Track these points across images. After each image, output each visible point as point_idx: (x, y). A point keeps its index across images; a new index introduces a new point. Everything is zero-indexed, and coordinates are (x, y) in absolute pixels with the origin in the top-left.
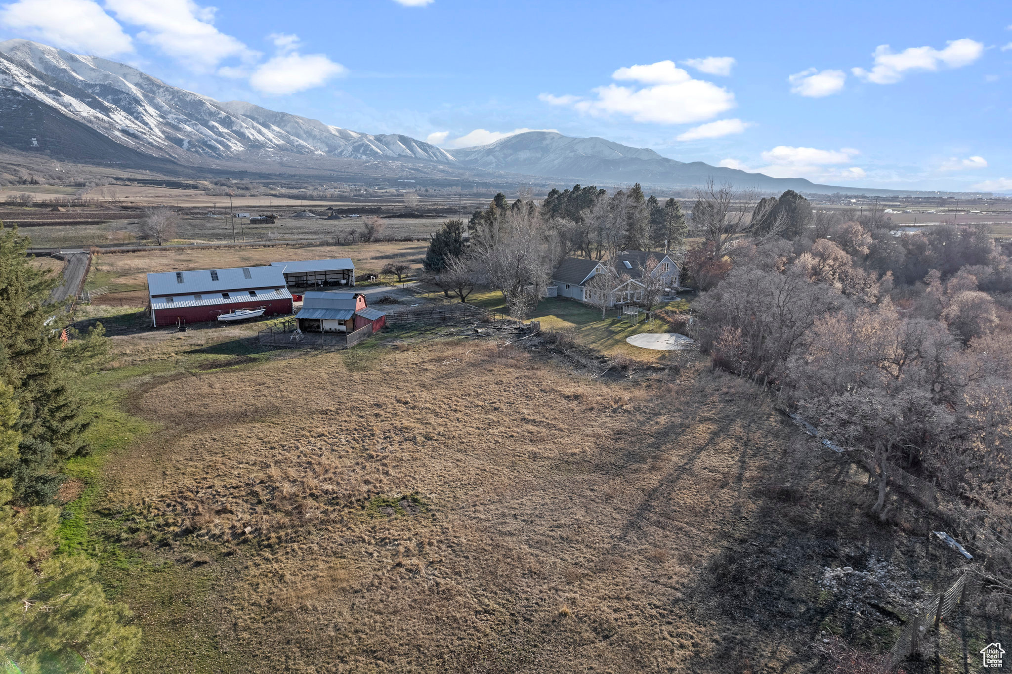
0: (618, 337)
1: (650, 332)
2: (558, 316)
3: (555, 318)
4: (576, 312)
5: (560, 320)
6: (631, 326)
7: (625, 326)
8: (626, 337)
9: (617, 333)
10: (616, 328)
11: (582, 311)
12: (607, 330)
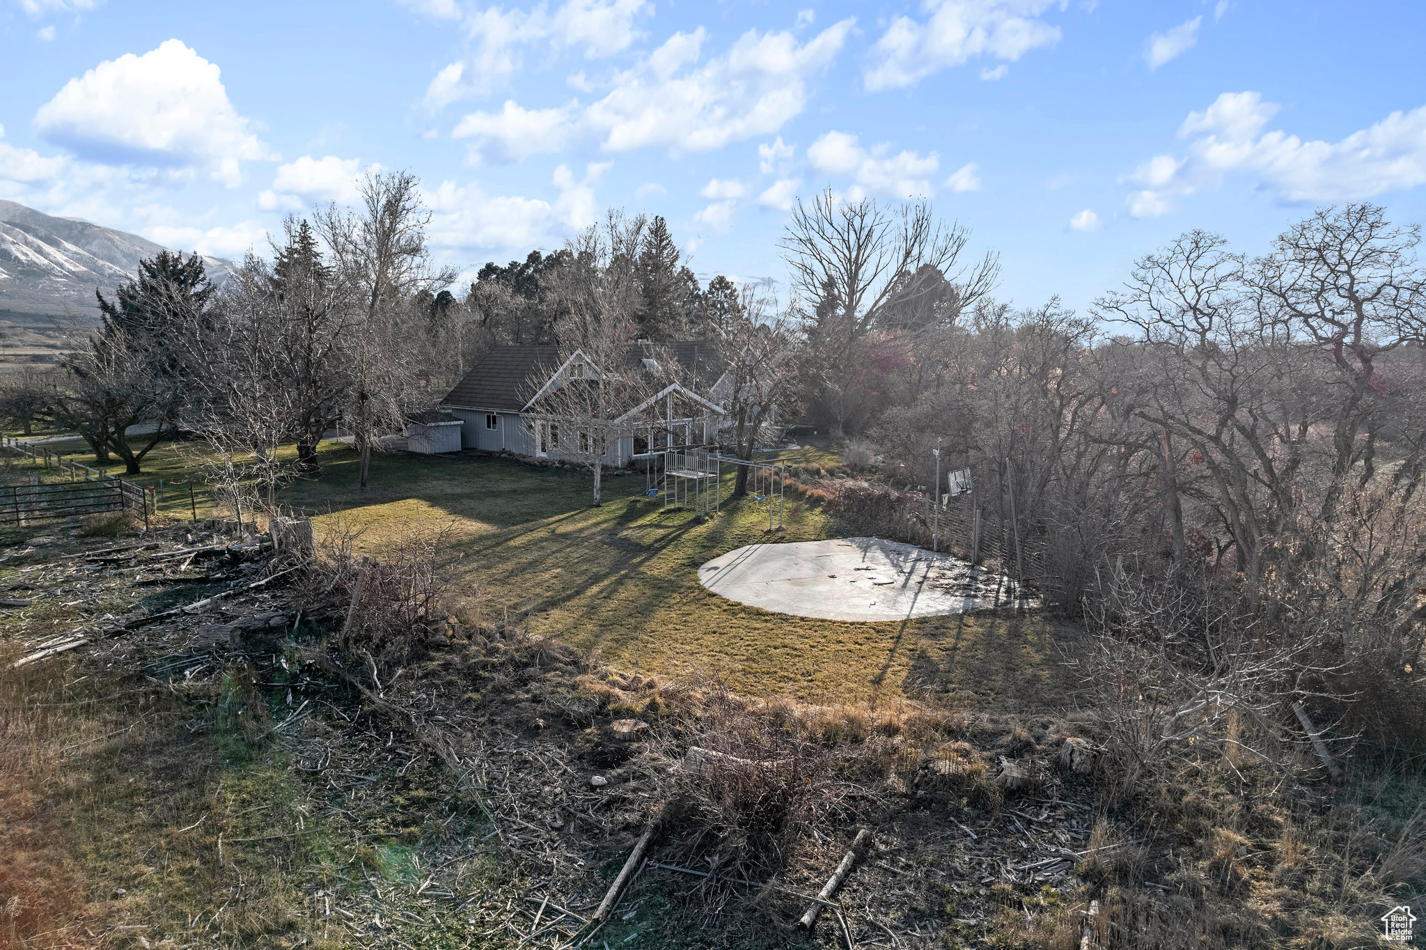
0: (660, 567)
1: (773, 537)
2: (434, 501)
3: (423, 506)
4: (505, 487)
5: (438, 512)
6: (698, 521)
7: (677, 521)
8: (695, 564)
9: (653, 550)
10: (645, 529)
11: (529, 482)
12: (612, 538)
